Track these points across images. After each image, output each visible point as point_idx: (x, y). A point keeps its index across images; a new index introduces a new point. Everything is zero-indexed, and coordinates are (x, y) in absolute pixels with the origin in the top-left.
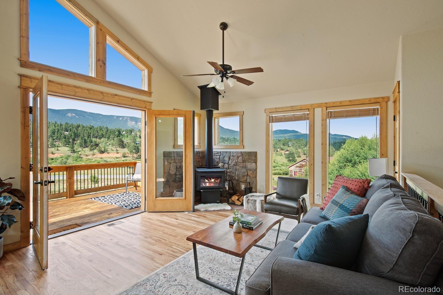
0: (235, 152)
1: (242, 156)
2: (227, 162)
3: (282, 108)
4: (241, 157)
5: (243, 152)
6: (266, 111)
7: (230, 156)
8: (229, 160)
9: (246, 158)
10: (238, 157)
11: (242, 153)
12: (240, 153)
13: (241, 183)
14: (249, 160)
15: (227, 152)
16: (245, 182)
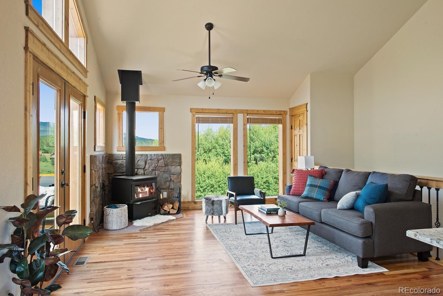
0: (154, 155)
1: (164, 159)
2: (143, 167)
3: (209, 109)
4: (162, 161)
5: (165, 155)
6: (192, 110)
7: (147, 159)
8: (146, 165)
9: (169, 161)
10: (158, 161)
11: (163, 155)
12: (161, 156)
13: (162, 190)
14: (173, 164)
15: (142, 155)
16: (167, 189)
